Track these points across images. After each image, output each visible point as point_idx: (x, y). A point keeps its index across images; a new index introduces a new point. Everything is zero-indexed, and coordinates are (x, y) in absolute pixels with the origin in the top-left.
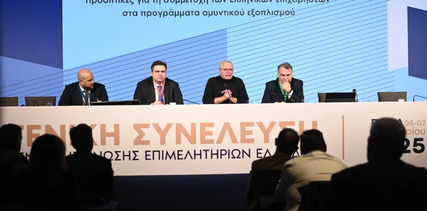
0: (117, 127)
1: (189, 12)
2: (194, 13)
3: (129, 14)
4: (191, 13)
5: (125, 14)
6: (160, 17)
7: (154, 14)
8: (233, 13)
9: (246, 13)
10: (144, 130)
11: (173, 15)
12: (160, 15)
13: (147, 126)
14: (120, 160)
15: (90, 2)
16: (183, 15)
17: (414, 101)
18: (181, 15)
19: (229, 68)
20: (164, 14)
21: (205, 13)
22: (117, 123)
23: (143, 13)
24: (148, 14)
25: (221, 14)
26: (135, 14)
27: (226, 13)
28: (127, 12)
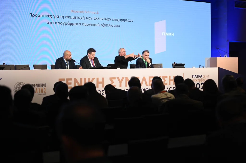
0: (103, 79)
1: (76, 23)
2: (78, 24)
3: (49, 23)
4: (77, 24)
5: (48, 23)
6: (64, 25)
7: (61, 23)
8: (95, 25)
9: (100, 25)
10: (113, 80)
11: (69, 24)
12: (64, 24)
13: (114, 78)
14: (104, 94)
15: (32, 16)
16: (74, 25)
17: (199, 67)
18: (73, 25)
19: (124, 51)
20: (66, 24)
21: (83, 24)
22: (103, 77)
23: (56, 23)
24: (58, 24)
25: (90, 25)
26: (52, 23)
27: (92, 25)
28: (49, 22)
